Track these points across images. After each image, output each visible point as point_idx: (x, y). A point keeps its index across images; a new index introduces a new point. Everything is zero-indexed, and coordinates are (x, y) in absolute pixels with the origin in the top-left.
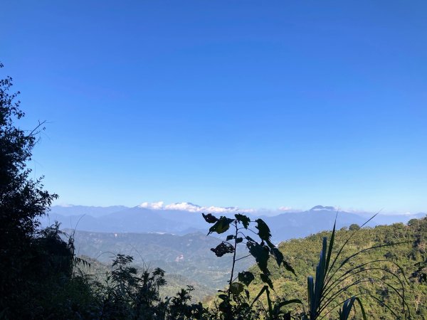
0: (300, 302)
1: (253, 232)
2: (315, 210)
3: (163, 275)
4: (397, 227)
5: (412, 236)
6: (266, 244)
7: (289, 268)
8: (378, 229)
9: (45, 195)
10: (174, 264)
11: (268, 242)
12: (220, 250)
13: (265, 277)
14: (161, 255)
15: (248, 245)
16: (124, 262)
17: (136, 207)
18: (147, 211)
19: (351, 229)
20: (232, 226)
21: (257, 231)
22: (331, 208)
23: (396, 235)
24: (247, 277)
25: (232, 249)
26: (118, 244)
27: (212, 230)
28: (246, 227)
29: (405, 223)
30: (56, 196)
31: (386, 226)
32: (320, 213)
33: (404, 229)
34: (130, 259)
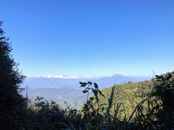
0: (106, 104)
1: (93, 86)
2: (115, 76)
3: (55, 104)
4: (146, 82)
5: (152, 85)
6: (97, 89)
7: (103, 95)
8: (139, 83)
9: (22, 76)
10: (58, 100)
11: (98, 89)
12: (85, 92)
13: (97, 98)
14: (52, 97)
15: (92, 90)
16: (39, 99)
17: (40, 78)
18: (45, 79)
19: (129, 83)
20: (87, 85)
21: (94, 86)
22: (121, 75)
23: (146, 85)
24: (92, 99)
25: (88, 91)
26: (33, 93)
27: (81, 86)
28: (91, 85)
29: (150, 80)
30: (26, 77)
31: (142, 82)
32: (117, 77)
33: (149, 82)
34: (42, 98)
